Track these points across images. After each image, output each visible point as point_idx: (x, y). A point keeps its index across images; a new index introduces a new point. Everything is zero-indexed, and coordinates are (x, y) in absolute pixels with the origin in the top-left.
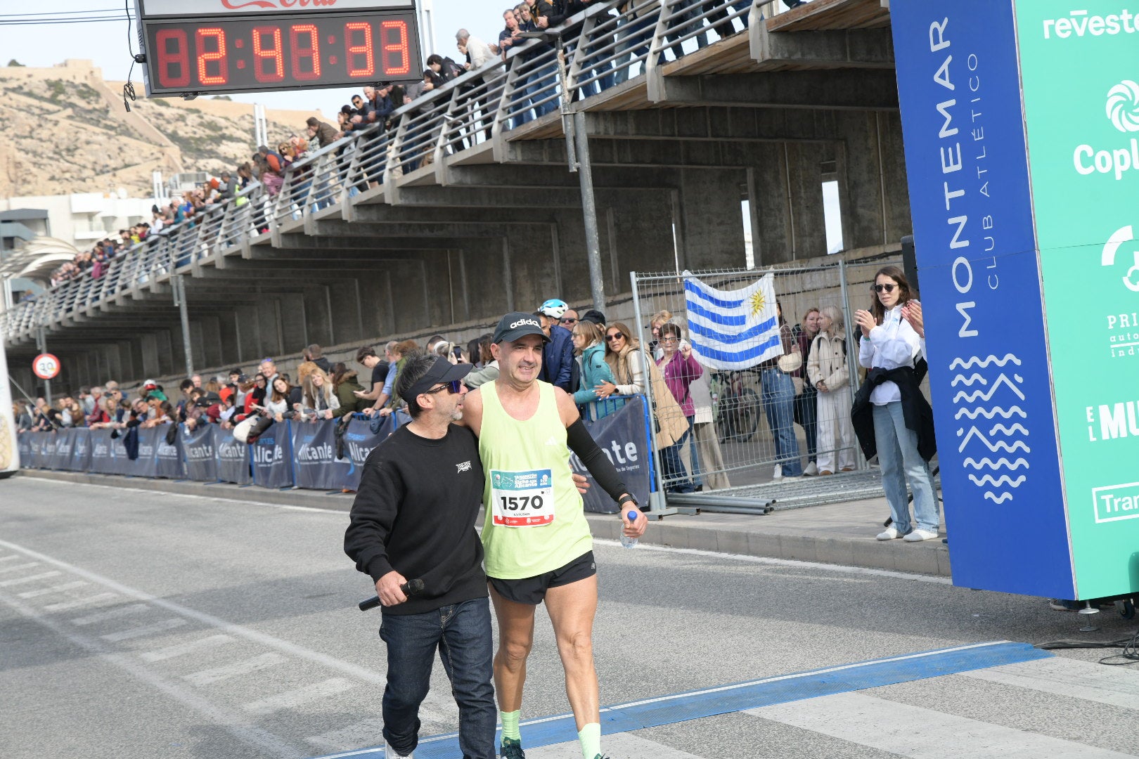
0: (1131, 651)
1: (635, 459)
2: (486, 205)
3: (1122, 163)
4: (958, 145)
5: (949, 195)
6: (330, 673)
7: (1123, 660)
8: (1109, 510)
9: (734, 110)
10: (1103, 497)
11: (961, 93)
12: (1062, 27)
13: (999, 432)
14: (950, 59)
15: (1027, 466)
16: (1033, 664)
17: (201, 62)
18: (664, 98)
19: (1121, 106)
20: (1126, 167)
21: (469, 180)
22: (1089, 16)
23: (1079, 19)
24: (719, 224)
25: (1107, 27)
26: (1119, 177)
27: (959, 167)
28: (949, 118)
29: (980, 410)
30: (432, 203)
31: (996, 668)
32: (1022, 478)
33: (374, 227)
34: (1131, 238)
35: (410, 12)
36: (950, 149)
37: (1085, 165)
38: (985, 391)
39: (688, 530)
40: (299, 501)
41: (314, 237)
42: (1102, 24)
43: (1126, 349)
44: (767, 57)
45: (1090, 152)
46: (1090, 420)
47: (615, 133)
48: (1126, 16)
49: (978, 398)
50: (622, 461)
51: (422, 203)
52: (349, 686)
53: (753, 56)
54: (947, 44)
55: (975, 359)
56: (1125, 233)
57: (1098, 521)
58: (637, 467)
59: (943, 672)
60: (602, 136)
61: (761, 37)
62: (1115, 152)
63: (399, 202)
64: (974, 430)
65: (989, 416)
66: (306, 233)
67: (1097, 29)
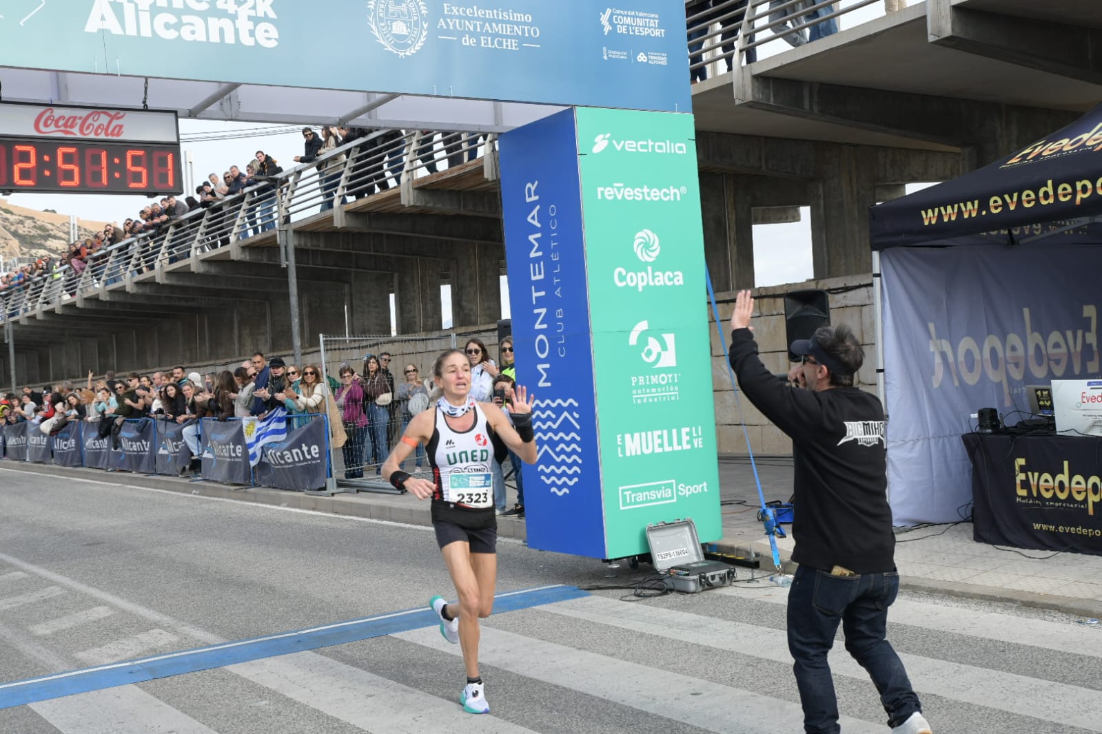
0: (639, 591)
1: (317, 456)
2: (223, 287)
3: (643, 281)
4: (542, 263)
5: (535, 295)
6: (97, 602)
7: (634, 598)
8: (628, 501)
9: (388, 236)
10: (625, 493)
11: (545, 230)
12: (609, 193)
13: (562, 449)
14: (538, 207)
15: (579, 472)
16: (578, 600)
17: (16, 168)
18: (344, 225)
19: (642, 245)
20: (645, 284)
21: (213, 270)
22: (625, 187)
23: (619, 189)
24: (376, 307)
25: (634, 195)
26: (640, 289)
27: (542, 277)
28: (537, 245)
29: (550, 434)
30: (188, 284)
31: (555, 604)
32: (576, 480)
33: (148, 297)
34: (647, 328)
35: (175, 146)
36: (537, 265)
37: (621, 281)
38: (554, 421)
39: (351, 504)
40: (86, 476)
41: (106, 302)
42: (632, 193)
43: (642, 399)
44: (412, 204)
45: (624, 274)
46: (619, 443)
47: (312, 246)
48: (646, 190)
49: (550, 427)
50: (308, 457)
51: (181, 283)
52: (111, 613)
53: (402, 203)
54: (537, 198)
55: (548, 401)
56: (643, 326)
57: (622, 508)
58: (319, 461)
59: (522, 607)
60: (303, 246)
61: (408, 191)
62: (639, 274)
63: (166, 282)
64: (546, 447)
65: (556, 438)
66: (101, 298)
67: (629, 196)
